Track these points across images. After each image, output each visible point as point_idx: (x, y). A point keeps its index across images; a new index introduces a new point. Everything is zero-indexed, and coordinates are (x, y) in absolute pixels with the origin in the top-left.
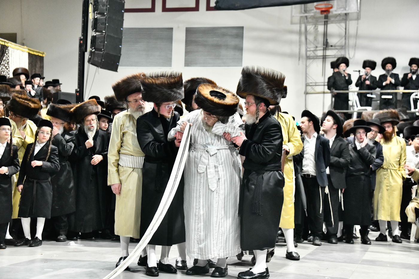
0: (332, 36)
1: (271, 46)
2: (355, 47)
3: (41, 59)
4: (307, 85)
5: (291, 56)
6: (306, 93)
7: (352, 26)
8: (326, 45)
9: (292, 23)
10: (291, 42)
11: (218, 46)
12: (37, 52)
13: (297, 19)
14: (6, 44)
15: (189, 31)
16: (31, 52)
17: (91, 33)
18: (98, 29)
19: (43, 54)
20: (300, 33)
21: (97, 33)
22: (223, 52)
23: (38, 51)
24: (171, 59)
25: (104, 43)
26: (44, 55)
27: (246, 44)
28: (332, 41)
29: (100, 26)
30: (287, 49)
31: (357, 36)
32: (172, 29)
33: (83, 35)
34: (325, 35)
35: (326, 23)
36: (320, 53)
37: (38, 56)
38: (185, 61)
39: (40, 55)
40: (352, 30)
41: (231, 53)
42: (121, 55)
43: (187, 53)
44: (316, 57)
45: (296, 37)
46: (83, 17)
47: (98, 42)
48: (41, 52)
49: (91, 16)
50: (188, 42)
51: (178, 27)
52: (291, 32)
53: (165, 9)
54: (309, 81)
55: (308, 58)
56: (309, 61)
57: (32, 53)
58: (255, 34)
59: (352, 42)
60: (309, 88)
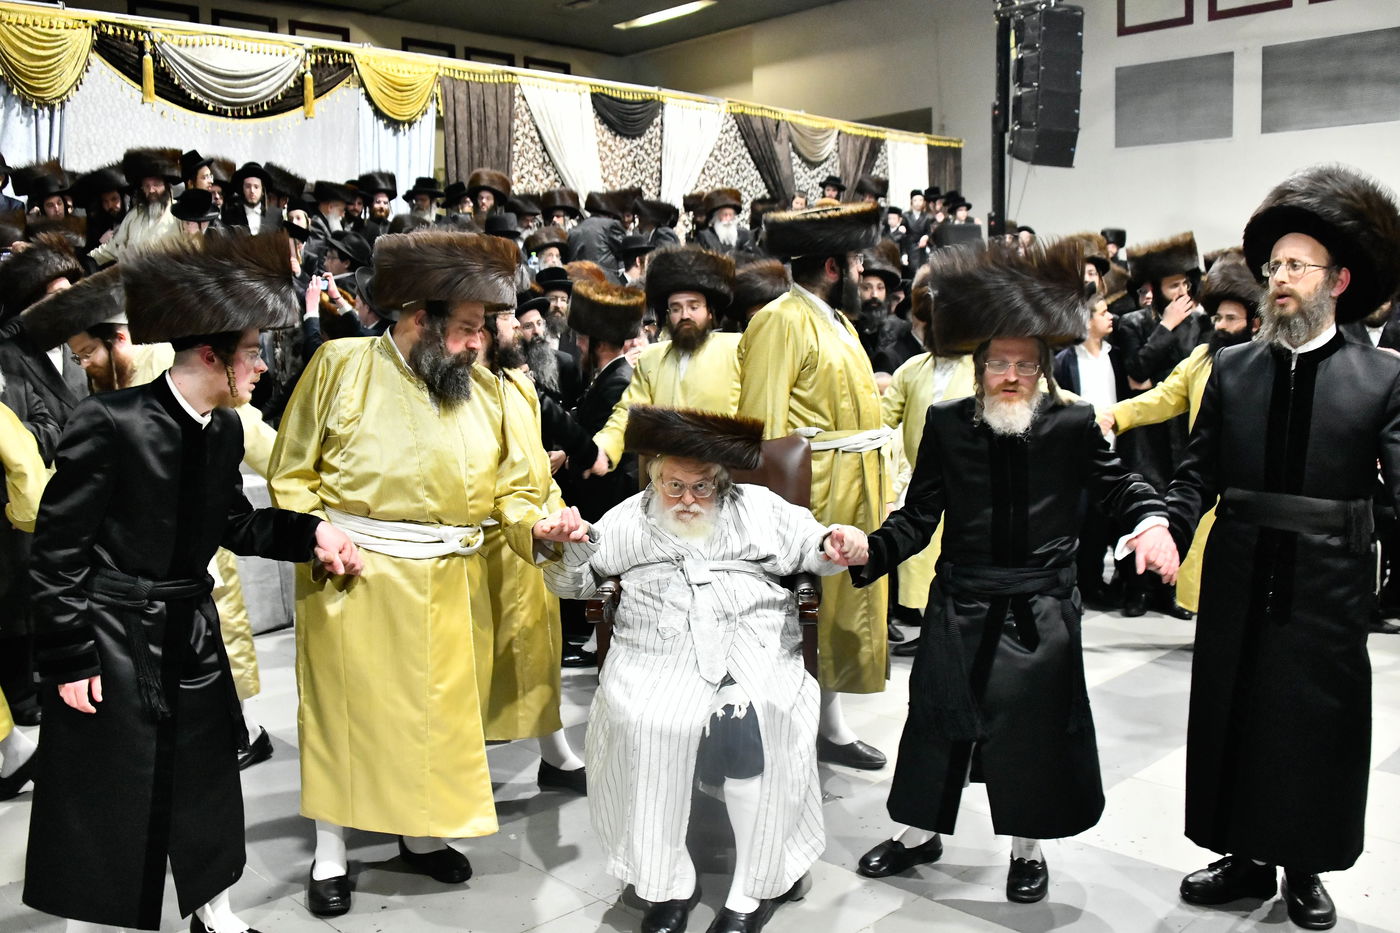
3: (956, 153)
11: (1339, 80)
12: (945, 141)
14: (881, 136)
15: (1270, 55)
16: (933, 143)
17: (1015, 91)
18: (1025, 81)
19: (960, 142)
21: (1025, 90)
22: (1354, 92)
23: (948, 138)
24: (1230, 119)
25: (1037, 107)
26: (962, 145)
29: (1028, 72)
32: (1230, 55)
33: (999, 99)
37: (949, 147)
38: (1264, 120)
39: (953, 145)
42: (1078, 129)
43: (1267, 102)
46: (999, 60)
47: (1026, 107)
48: (955, 139)
49: (1014, 54)
50: (1268, 80)
51: (1246, 49)
53: (1214, 14)
57: (937, 144)
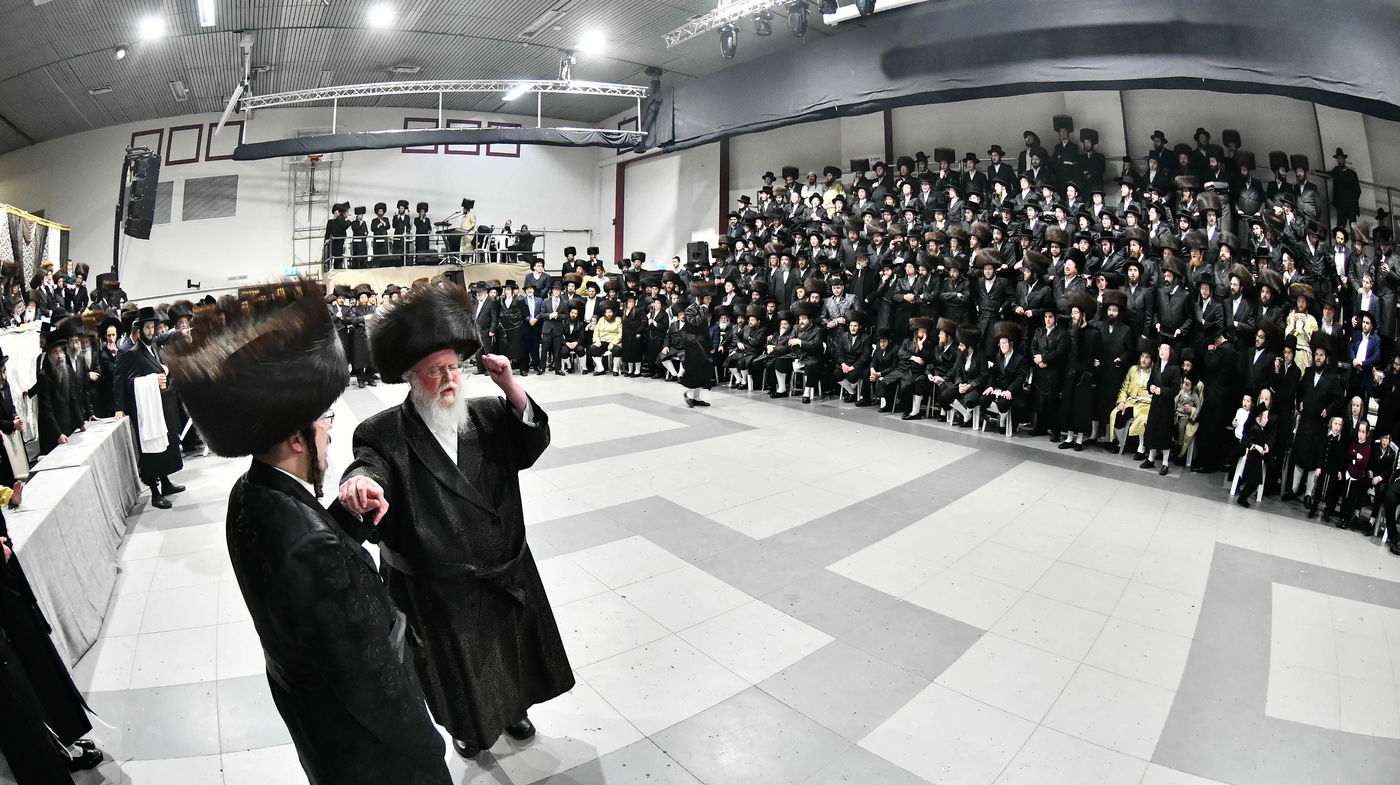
0: (318, 182)
1: (262, 193)
2: (338, 193)
4: (295, 231)
5: (281, 202)
6: (294, 239)
7: (335, 171)
8: (313, 191)
9: (283, 170)
10: (282, 189)
11: (214, 197)
13: (287, 167)
15: (188, 183)
20: (290, 180)
22: (219, 202)
24: (172, 214)
27: (240, 192)
28: (318, 187)
30: (276, 196)
31: (339, 182)
32: (173, 182)
34: (312, 181)
35: (313, 170)
36: (307, 199)
38: (183, 214)
40: (335, 178)
41: (226, 201)
43: (184, 207)
44: (302, 203)
45: (285, 184)
50: (185, 195)
51: (179, 180)
52: (282, 179)
54: (297, 227)
55: (297, 204)
56: (297, 207)
58: (248, 182)
59: (335, 187)
60: (297, 235)
